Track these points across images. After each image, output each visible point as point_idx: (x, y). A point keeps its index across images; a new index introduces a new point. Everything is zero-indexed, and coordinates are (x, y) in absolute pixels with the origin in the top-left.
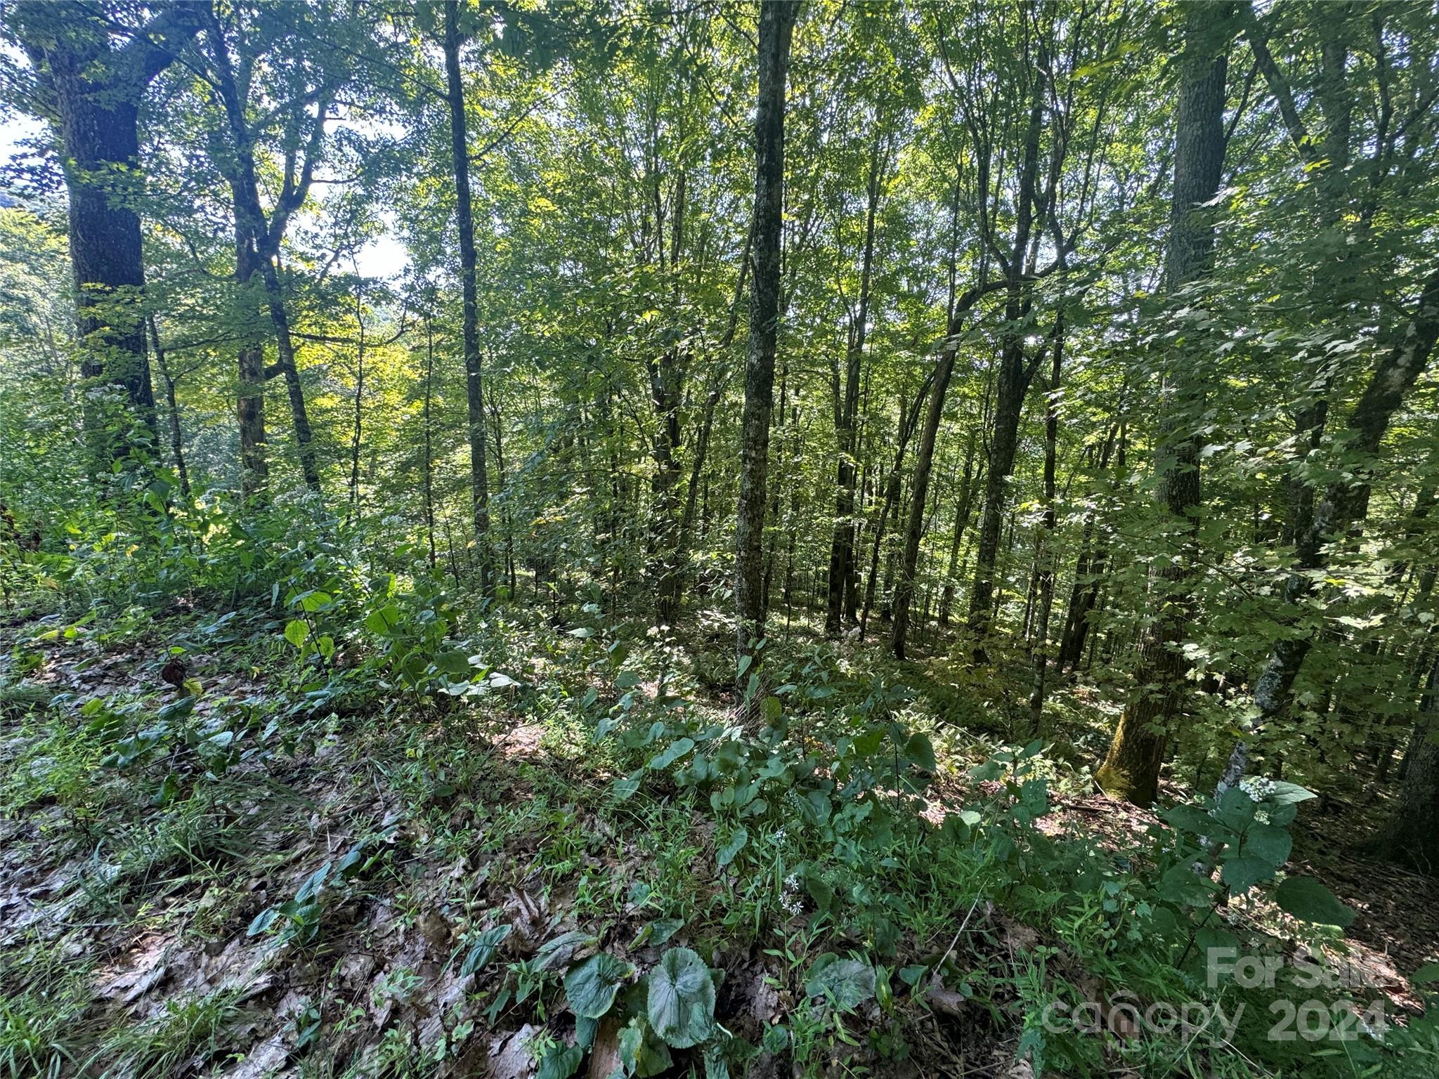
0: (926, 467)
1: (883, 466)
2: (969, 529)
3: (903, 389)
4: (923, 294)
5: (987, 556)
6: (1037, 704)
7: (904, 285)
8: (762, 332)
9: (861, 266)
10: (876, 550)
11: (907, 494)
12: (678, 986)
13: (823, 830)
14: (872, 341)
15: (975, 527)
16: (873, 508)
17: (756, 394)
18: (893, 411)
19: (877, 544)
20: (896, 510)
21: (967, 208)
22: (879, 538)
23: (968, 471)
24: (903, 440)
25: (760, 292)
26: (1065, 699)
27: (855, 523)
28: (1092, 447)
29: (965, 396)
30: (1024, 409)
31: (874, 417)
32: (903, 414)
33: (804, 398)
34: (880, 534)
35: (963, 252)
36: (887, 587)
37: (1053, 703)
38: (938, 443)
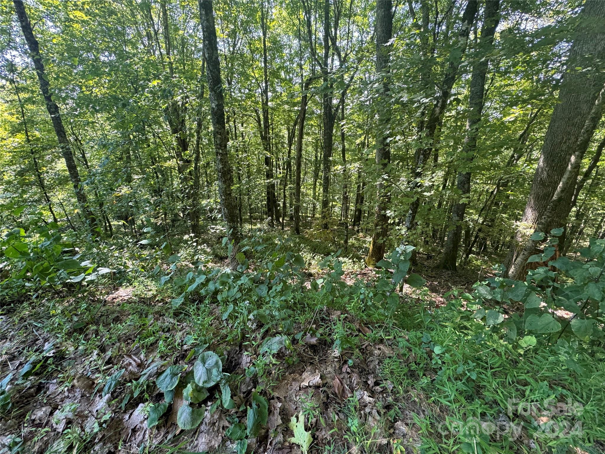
0: (300, 156)
1: (283, 157)
2: (319, 180)
3: (287, 122)
4: (291, 80)
5: (326, 190)
6: (346, 242)
7: (283, 74)
8: (215, 92)
9: (263, 65)
10: (284, 193)
11: (294, 168)
12: (206, 366)
13: (265, 298)
14: (272, 101)
15: (321, 179)
16: (281, 175)
17: (217, 123)
18: (285, 133)
19: (284, 190)
20: (291, 175)
21: (305, 40)
22: (285, 187)
23: (316, 157)
24: (290, 146)
25: (211, 71)
26: (356, 239)
27: (275, 181)
28: (358, 145)
29: (312, 125)
30: (334, 131)
31: (277, 135)
32: (289, 133)
33: (246, 127)
34: (286, 185)
35: (305, 61)
36: (291, 207)
37: (351, 241)
38: (304, 146)
